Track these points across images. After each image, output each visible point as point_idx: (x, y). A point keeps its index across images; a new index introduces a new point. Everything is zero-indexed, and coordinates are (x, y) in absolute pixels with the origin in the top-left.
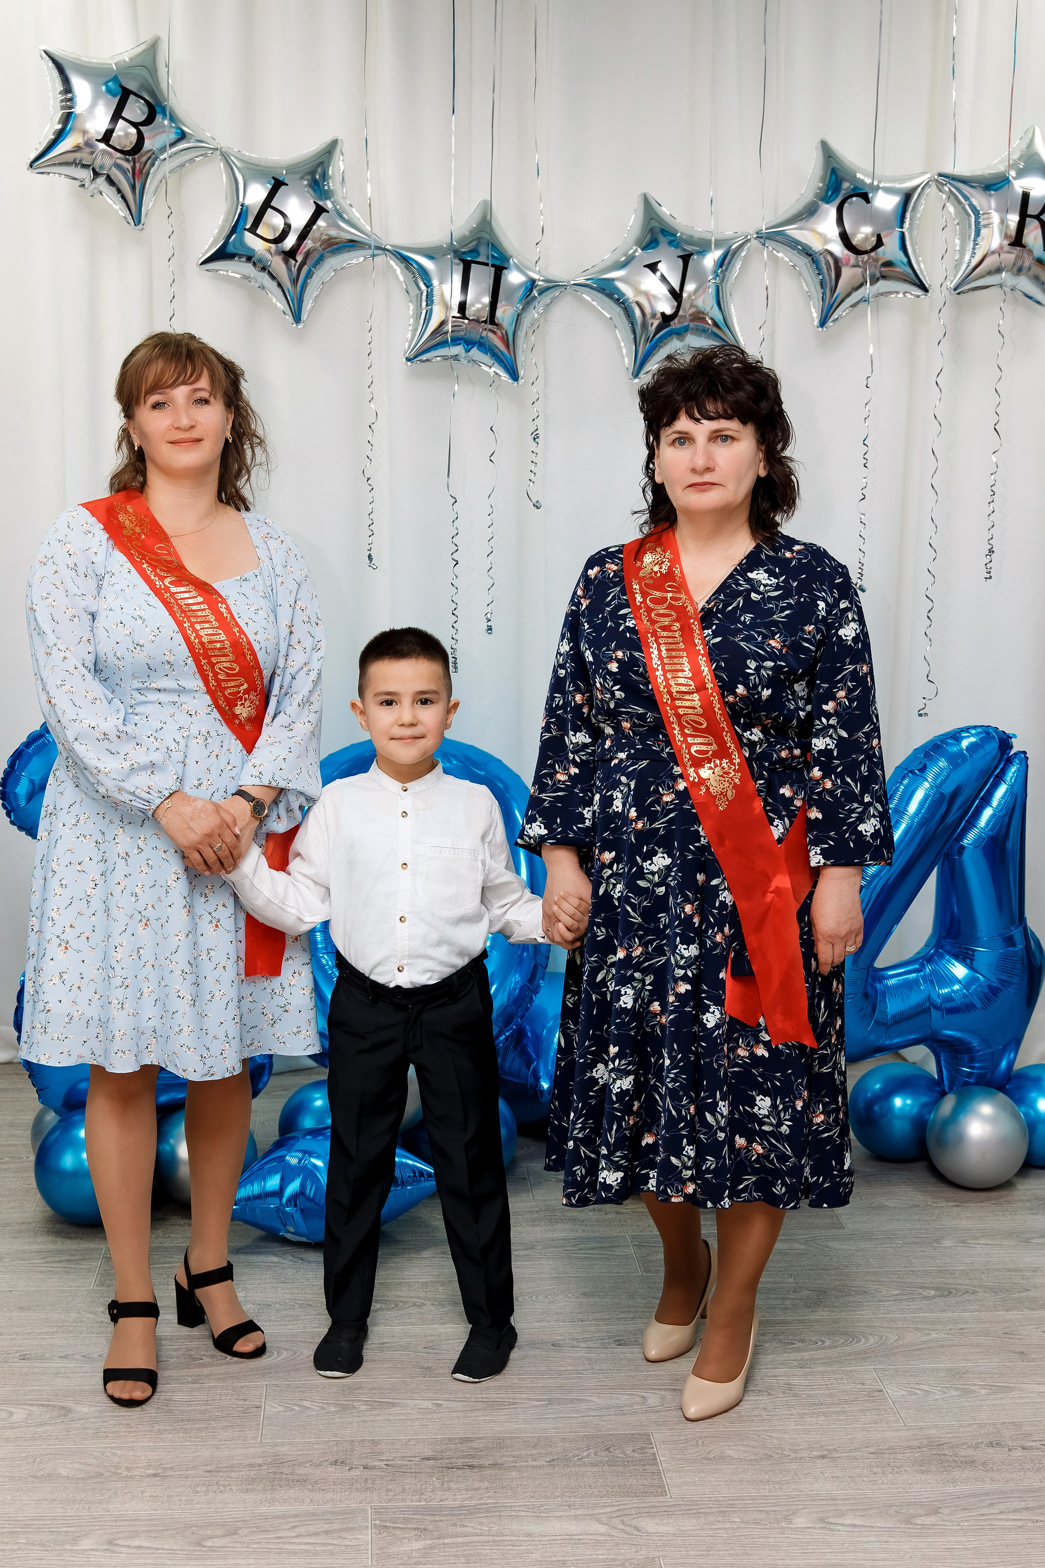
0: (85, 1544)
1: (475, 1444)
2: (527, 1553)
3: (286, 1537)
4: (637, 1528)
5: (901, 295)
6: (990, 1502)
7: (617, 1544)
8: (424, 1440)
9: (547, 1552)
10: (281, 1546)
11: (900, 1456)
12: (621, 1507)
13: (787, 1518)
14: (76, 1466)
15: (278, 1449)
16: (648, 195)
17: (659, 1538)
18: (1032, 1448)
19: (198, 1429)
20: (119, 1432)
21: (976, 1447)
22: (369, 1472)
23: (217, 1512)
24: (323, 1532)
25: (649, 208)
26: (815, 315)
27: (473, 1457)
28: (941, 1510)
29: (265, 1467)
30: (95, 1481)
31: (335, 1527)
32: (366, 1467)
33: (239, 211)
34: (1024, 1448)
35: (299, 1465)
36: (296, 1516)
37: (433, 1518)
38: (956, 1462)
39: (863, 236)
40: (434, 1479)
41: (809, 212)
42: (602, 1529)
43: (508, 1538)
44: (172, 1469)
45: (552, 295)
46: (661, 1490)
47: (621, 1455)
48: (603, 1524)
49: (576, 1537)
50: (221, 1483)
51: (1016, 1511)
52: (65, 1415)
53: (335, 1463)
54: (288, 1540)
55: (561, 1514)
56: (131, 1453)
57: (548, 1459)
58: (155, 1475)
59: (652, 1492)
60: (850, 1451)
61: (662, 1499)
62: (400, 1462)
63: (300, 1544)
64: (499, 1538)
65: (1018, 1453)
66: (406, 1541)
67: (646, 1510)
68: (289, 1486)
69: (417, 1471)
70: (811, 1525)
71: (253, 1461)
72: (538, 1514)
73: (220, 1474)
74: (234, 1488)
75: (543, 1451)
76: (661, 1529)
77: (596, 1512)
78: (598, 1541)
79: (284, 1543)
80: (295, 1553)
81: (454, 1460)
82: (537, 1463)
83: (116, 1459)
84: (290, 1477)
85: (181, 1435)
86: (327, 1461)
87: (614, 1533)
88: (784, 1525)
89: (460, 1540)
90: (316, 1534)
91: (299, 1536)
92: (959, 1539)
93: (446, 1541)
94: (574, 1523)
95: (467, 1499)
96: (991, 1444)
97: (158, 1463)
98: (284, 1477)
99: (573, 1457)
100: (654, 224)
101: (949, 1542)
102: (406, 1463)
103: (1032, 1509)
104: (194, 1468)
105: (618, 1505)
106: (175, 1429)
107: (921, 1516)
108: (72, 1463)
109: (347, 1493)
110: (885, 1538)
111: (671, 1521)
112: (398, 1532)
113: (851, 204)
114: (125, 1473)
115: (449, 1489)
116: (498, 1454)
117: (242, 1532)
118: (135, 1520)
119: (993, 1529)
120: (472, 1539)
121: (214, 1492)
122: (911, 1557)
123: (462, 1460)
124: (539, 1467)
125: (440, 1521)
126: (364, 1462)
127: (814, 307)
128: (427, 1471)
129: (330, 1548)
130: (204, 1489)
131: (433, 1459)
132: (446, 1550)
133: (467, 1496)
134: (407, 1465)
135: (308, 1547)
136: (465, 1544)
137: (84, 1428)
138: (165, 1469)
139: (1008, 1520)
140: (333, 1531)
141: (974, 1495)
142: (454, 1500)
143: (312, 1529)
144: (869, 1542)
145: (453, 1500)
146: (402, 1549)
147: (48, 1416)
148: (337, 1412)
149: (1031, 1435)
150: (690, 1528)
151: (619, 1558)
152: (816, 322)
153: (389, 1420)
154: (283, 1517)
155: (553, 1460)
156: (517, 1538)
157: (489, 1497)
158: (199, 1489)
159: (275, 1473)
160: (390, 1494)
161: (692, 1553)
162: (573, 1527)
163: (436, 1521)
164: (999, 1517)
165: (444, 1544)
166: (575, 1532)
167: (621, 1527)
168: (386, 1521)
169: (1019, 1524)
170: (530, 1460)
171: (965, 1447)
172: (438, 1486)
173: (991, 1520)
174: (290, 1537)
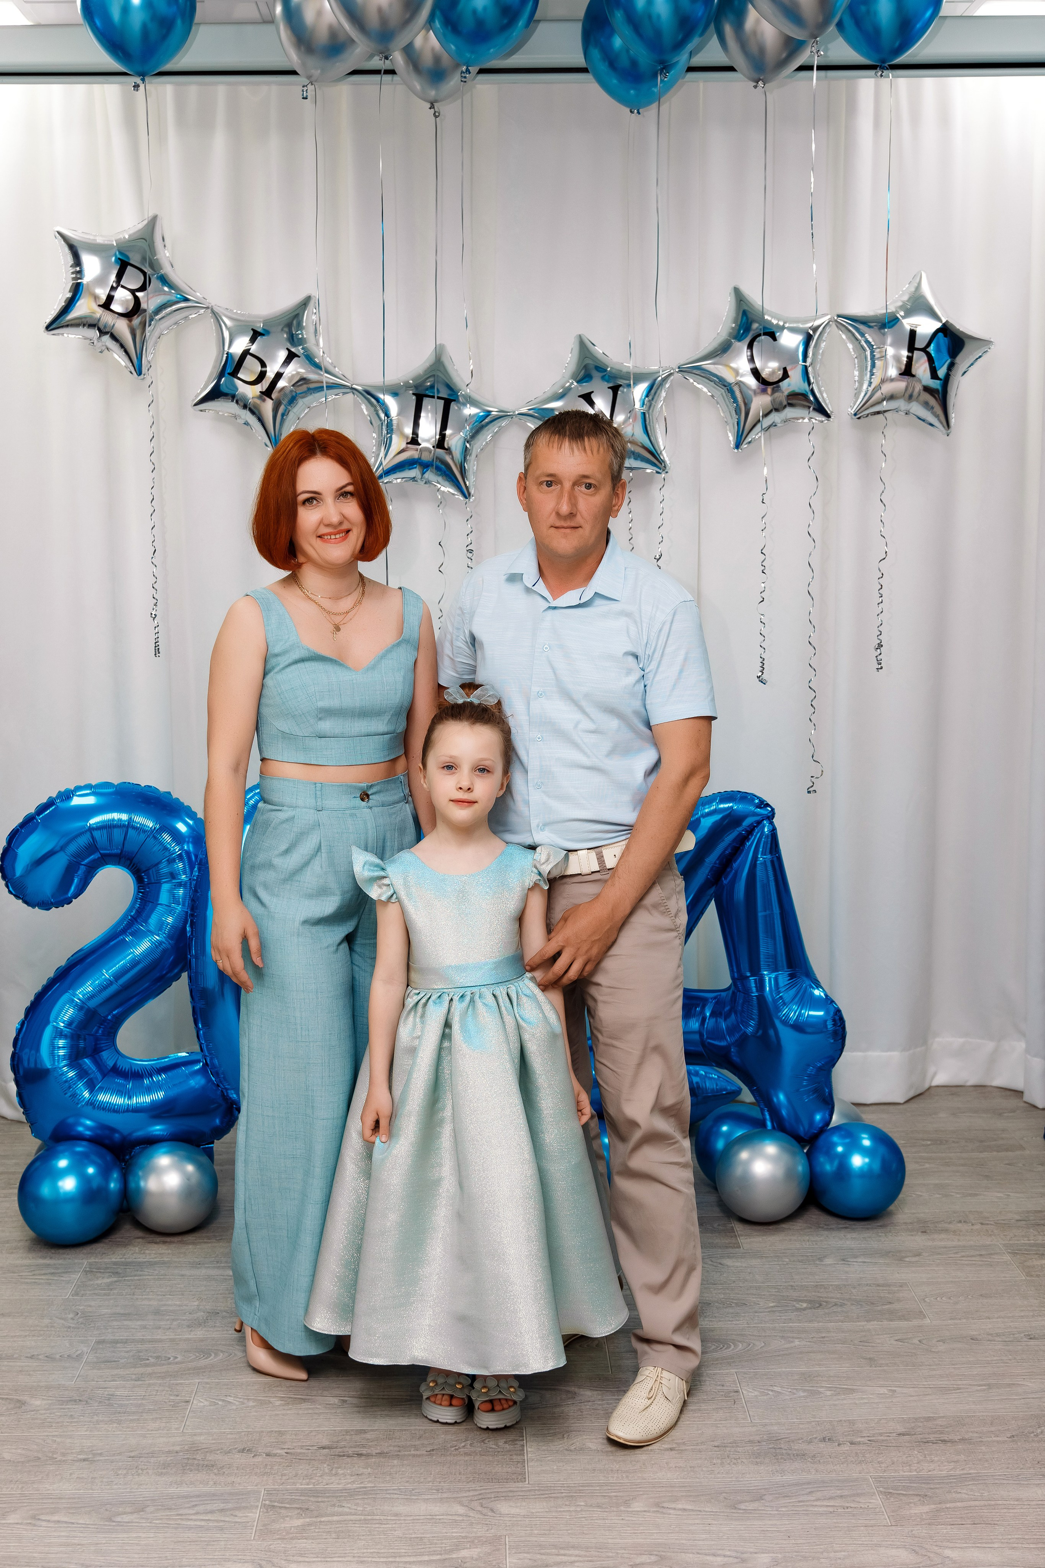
0: (12, 1518)
1: (368, 1436)
2: (391, 1530)
3: (186, 1514)
4: (492, 1510)
5: (806, 420)
6: (809, 1490)
7: (471, 1524)
8: (324, 1431)
9: (409, 1529)
10: (179, 1522)
11: (739, 1449)
12: (483, 1491)
13: (627, 1503)
14: (19, 1451)
15: (195, 1438)
16: (583, 337)
17: (509, 1519)
18: (859, 1443)
19: (131, 1420)
20: (63, 1422)
21: (810, 1442)
22: (270, 1459)
23: (131, 1492)
24: (218, 1510)
25: (584, 348)
26: (731, 438)
27: (363, 1446)
28: (765, 1497)
29: (181, 1454)
30: (34, 1464)
31: (230, 1506)
32: (268, 1455)
33: (224, 358)
34: (852, 1443)
35: (211, 1452)
36: (199, 1496)
37: (316, 1500)
38: (789, 1455)
39: (771, 370)
40: (325, 1466)
41: (723, 350)
42: (461, 1510)
43: (378, 1517)
44: (101, 1454)
45: (499, 425)
46: (521, 1477)
47: (494, 1446)
48: (463, 1506)
49: (438, 1517)
50: (140, 1467)
51: (831, 1498)
52: (19, 1407)
53: (243, 1451)
54: (187, 1517)
55: (429, 1497)
56: (69, 1441)
57: (429, 1449)
58: (84, 1460)
59: (513, 1479)
60: (697, 1444)
61: (520, 1485)
62: (299, 1451)
63: (195, 1520)
64: (369, 1517)
65: (846, 1448)
66: (288, 1519)
67: (504, 1494)
68: (198, 1470)
69: (312, 1458)
70: (646, 1509)
71: (171, 1448)
72: (408, 1497)
73: (141, 1459)
74: (150, 1472)
75: (426, 1442)
76: (514, 1511)
77: (460, 1495)
78: (456, 1521)
79: (182, 1519)
80: (190, 1528)
81: (346, 1450)
82: (418, 1453)
83: (55, 1446)
84: (201, 1462)
85: (115, 1425)
86: (236, 1449)
87: (471, 1514)
88: (622, 1508)
89: (335, 1518)
90: (212, 1512)
91: (197, 1513)
92: (774, 1522)
93: (323, 1519)
94: (438, 1504)
95: (350, 1483)
96: (824, 1439)
97: (90, 1449)
98: (196, 1462)
99: (451, 1447)
100: (588, 361)
101: (765, 1525)
102: (304, 1451)
103: (847, 1496)
104: (120, 1454)
105: (481, 1490)
106: (111, 1421)
107: (746, 1501)
108: (16, 1449)
109: (247, 1477)
110: (709, 1521)
111: (524, 1504)
112: (283, 1511)
113: (759, 342)
114: (59, 1458)
115: (336, 1474)
116: (386, 1444)
117: (148, 1509)
118: (60, 1498)
119: (807, 1514)
120: (346, 1517)
121: (133, 1475)
122: (728, 1538)
123: (354, 1449)
124: (419, 1456)
125: (322, 1502)
126: (268, 1450)
127: (730, 432)
128: (321, 1458)
129: (221, 1524)
130: (125, 1472)
131: (329, 1448)
132: (322, 1527)
133: (350, 1481)
134: (304, 1453)
135: (203, 1523)
136: (338, 1522)
137: (33, 1419)
138: (94, 1455)
139: (821, 1506)
140: (227, 1510)
141: (797, 1484)
142: (338, 1484)
143: (209, 1507)
144: (694, 1524)
145: (336, 1484)
146: (283, 1525)
147: (5, 1408)
148: (254, 1407)
149: (861, 1432)
150: (538, 1510)
151: (470, 1535)
152: (732, 444)
153: (298, 1414)
154: (186, 1497)
155: (433, 1450)
156: (385, 1518)
157: (369, 1482)
158: (120, 1472)
159: (188, 1459)
160: (284, 1478)
161: (536, 1532)
162: (436, 1509)
163: (318, 1502)
164: (815, 1503)
165: (321, 1522)
166: (438, 1513)
167: (479, 1508)
168: (275, 1502)
169: (831, 1509)
170: (412, 1449)
171: (800, 1442)
172: (327, 1471)
173: (807, 1506)
174: (189, 1514)
